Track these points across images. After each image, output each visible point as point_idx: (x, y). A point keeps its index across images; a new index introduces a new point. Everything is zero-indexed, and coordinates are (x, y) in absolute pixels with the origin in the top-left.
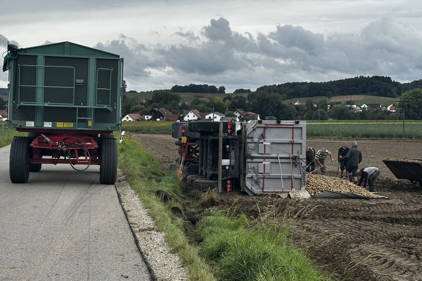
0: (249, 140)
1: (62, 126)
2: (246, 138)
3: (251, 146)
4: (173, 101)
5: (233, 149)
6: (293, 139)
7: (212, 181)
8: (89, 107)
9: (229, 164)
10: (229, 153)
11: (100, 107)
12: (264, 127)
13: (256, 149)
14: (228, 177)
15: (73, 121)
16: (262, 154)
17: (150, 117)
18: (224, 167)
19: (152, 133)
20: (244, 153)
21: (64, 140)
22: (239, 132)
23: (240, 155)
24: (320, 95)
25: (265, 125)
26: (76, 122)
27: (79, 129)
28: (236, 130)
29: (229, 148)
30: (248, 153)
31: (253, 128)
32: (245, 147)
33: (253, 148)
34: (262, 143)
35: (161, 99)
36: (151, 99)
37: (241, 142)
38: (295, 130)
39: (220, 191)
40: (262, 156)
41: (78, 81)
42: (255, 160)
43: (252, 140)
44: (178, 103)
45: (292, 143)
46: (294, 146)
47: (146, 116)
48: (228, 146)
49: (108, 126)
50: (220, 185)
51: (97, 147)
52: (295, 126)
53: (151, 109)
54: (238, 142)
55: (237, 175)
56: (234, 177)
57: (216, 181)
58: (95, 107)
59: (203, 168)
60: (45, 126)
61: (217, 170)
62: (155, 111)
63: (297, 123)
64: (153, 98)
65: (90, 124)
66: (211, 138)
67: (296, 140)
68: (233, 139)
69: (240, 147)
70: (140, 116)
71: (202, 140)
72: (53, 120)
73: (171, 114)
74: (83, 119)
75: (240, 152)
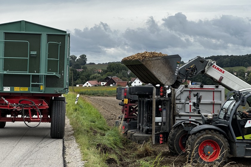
0: (177, 102)
1: (19, 90)
2: (174, 99)
3: (179, 106)
4: (123, 71)
5: (165, 109)
6: (213, 100)
7: (147, 135)
8: (41, 74)
9: (161, 121)
10: (161, 112)
11: (50, 74)
12: (190, 91)
13: (183, 109)
14: (160, 132)
15: (28, 86)
16: (188, 113)
17: (105, 83)
18: (157, 123)
19: (106, 96)
20: (174, 112)
21: (20, 102)
22: (170, 95)
23: (170, 113)
24: (239, 65)
25: (190, 89)
26: (30, 87)
27: (33, 92)
28: (167, 93)
29: (161, 108)
30: (177, 112)
31: (181, 91)
32: (174, 107)
33: (180, 107)
34: (188, 104)
35: (114, 69)
36: (106, 69)
37: (171, 103)
38: (215, 93)
39: (154, 143)
40: (188, 114)
41: (33, 53)
42: (183, 118)
43: (180, 102)
44: (127, 72)
45: (213, 104)
46: (215, 106)
47: (102, 83)
48: (160, 107)
49: (57, 90)
50: (154, 138)
51: (48, 107)
52: (216, 90)
53: (105, 77)
54: (169, 103)
55: (168, 130)
56: (165, 131)
57: (151, 135)
58: (46, 74)
59: (140, 125)
60: (4, 90)
61: (151, 126)
62: (109, 78)
63: (217, 87)
64: (107, 68)
65: (42, 88)
66: (147, 99)
67: (216, 101)
68: (164, 101)
69: (170, 107)
70: (97, 83)
71: (140, 101)
72: (11, 85)
73: (121, 81)
74: (36, 85)
75: (170, 111)
